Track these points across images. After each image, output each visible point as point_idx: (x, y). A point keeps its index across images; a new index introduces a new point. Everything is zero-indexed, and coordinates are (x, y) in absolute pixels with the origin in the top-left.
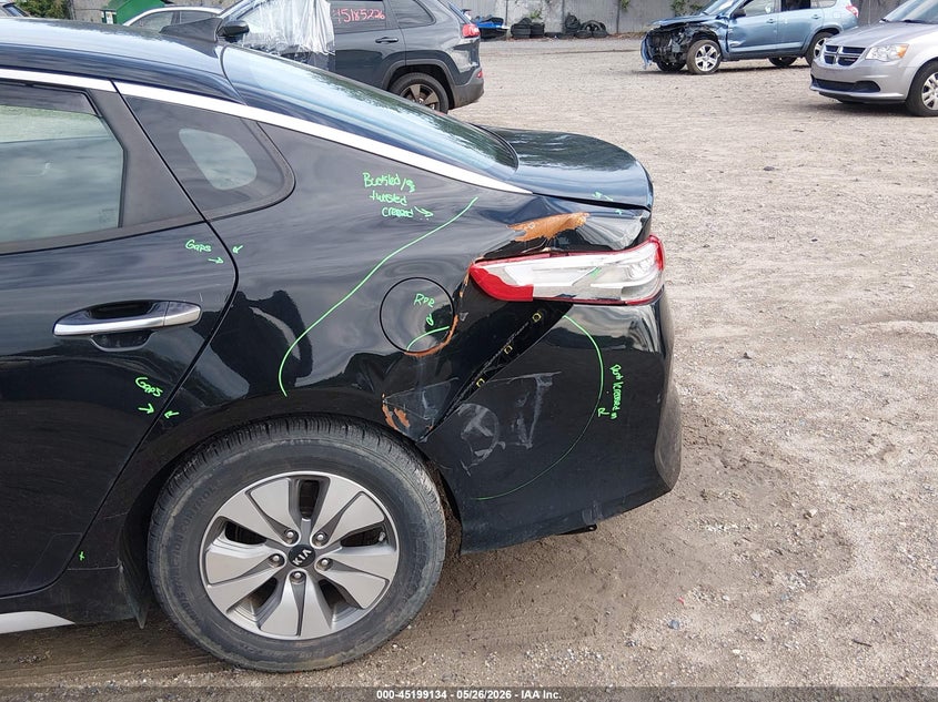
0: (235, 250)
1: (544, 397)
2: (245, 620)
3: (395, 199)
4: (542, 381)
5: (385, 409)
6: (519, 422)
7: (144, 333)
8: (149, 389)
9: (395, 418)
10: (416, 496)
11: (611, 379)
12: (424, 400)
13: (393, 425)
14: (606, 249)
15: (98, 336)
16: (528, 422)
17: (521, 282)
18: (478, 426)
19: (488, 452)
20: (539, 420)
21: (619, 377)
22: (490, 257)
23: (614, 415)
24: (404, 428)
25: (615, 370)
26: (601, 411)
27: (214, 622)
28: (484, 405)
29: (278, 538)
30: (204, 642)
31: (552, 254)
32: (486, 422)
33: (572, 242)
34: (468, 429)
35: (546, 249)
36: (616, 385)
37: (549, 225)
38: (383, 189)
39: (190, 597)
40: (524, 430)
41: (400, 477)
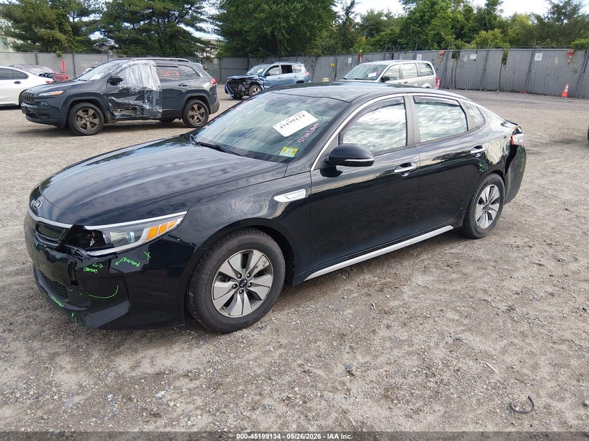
8: (481, 165)
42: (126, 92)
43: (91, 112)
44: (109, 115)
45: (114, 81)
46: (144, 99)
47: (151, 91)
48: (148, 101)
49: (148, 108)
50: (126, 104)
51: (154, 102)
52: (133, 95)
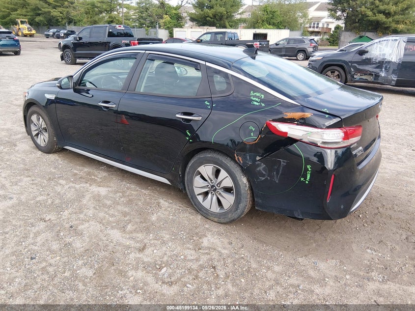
0: (214, 105)
1: (283, 167)
2: (200, 198)
3: (257, 99)
4: (283, 162)
5: (235, 155)
6: (275, 173)
7: (190, 120)
8: (188, 134)
9: (238, 158)
10: (240, 183)
11: (306, 170)
12: (248, 157)
13: (237, 160)
14: (315, 127)
15: (183, 119)
16: (277, 174)
17: (284, 130)
18: (261, 169)
19: (264, 179)
20: (281, 174)
21: (310, 170)
22: (274, 121)
23: (307, 182)
24: (240, 162)
25: (309, 167)
26: (302, 179)
27: (194, 197)
28: (264, 164)
29: (210, 181)
30: (191, 200)
31: (297, 124)
32: (264, 169)
33: (304, 122)
34: (258, 169)
35: (296, 122)
36: (308, 172)
37: (297, 115)
38: (254, 96)
39: (190, 188)
40: (276, 176)
41: (237, 176)
42: (368, 61)
43: (336, 73)
44: (349, 77)
45: (362, 52)
46: (382, 68)
47: (389, 62)
48: (386, 69)
49: (383, 75)
50: (365, 70)
51: (391, 71)
52: (374, 64)
